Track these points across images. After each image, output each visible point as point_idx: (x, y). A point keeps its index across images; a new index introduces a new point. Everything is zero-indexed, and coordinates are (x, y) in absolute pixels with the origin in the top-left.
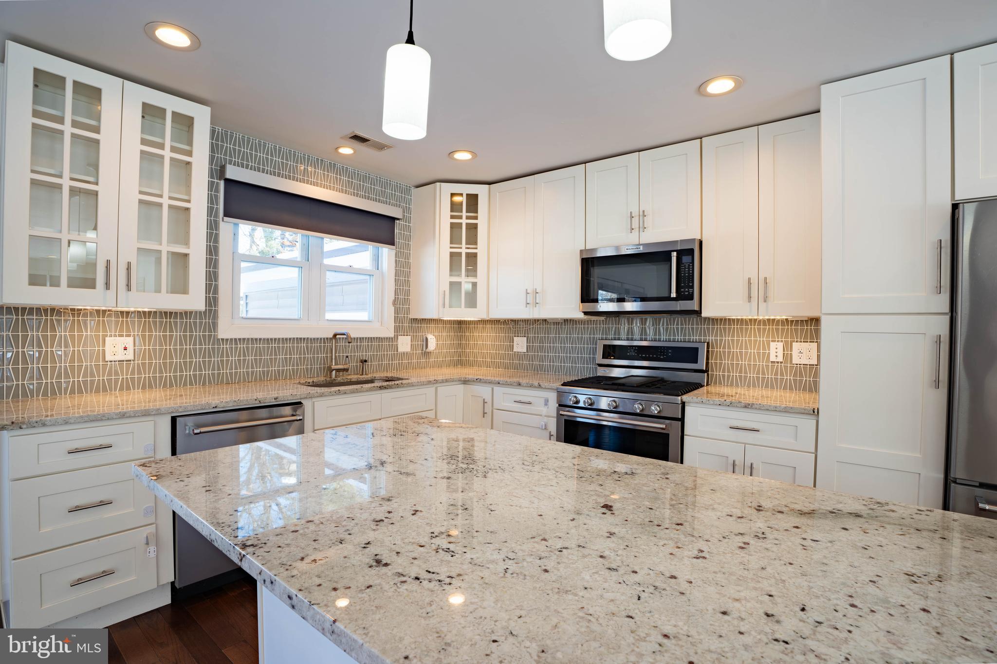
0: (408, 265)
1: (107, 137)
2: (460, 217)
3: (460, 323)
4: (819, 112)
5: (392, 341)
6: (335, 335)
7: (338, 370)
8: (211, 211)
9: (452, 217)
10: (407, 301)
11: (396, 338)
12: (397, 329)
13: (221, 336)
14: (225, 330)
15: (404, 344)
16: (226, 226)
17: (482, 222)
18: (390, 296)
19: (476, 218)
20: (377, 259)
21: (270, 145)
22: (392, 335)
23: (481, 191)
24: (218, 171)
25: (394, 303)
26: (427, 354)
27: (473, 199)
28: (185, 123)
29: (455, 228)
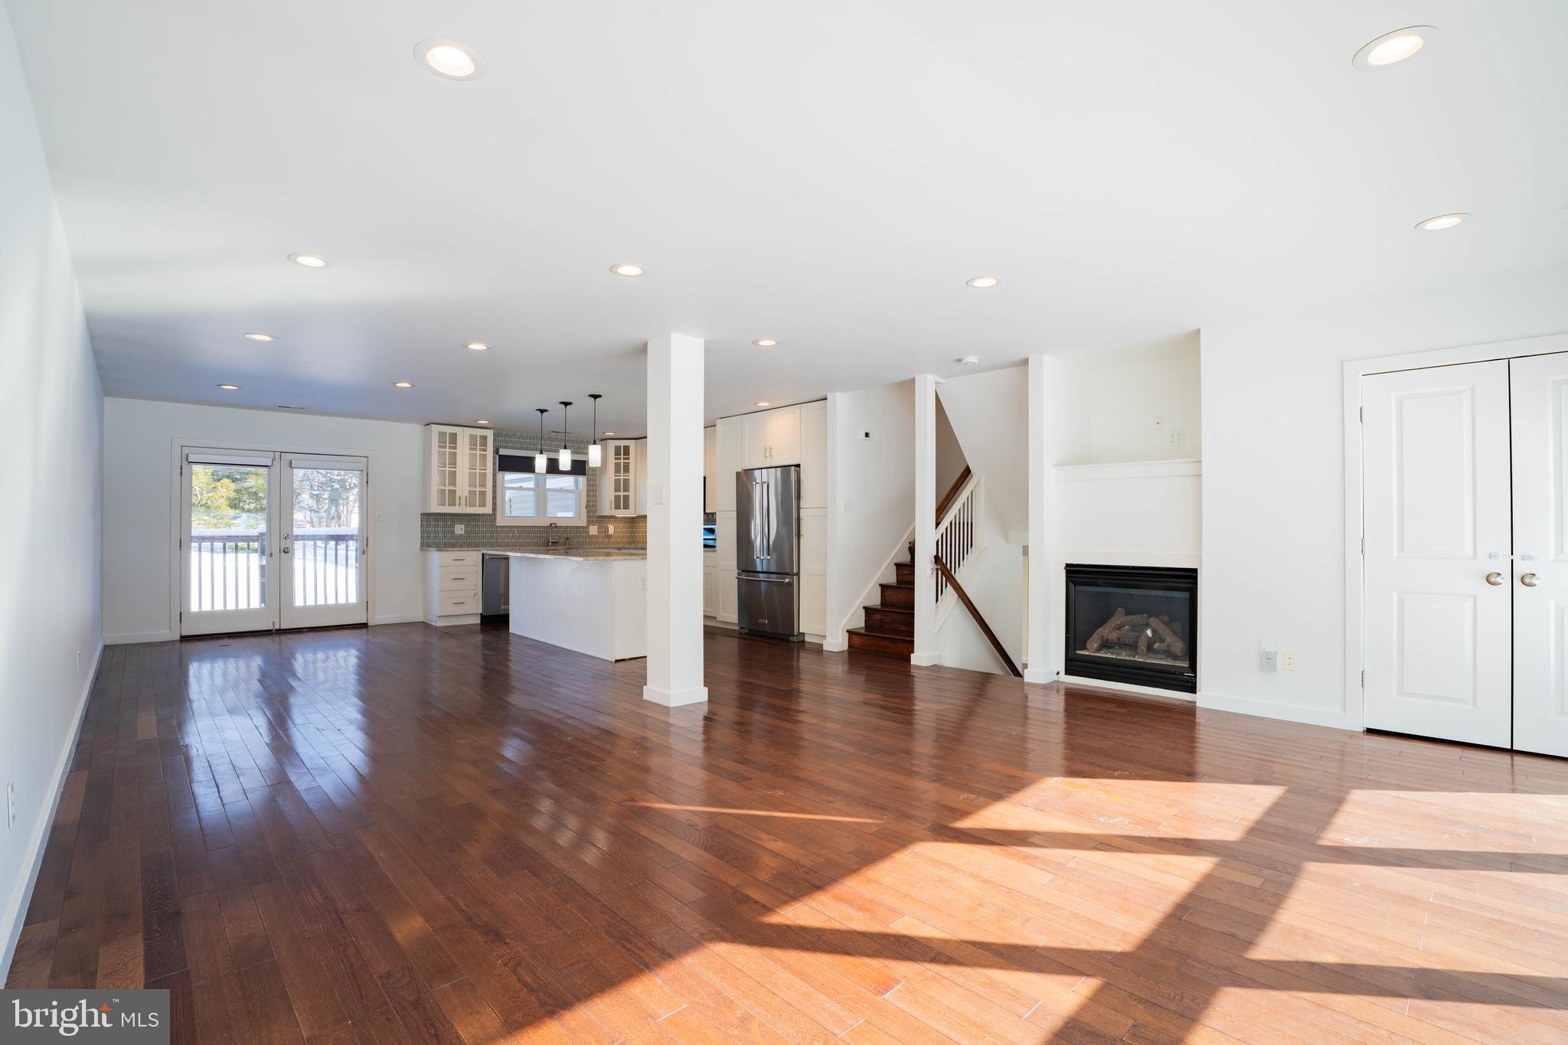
0: (595, 485)
1: (458, 451)
2: (620, 459)
3: (632, 518)
4: (715, 426)
5: (585, 529)
6: (551, 525)
7: (552, 542)
8: (494, 469)
9: (616, 459)
10: (594, 506)
11: (588, 526)
12: (589, 522)
13: (498, 525)
14: (499, 522)
15: (593, 530)
16: (499, 475)
17: (632, 461)
18: (584, 503)
19: (628, 459)
20: (576, 483)
21: (518, 434)
22: (585, 524)
23: (631, 444)
24: (496, 451)
25: (586, 507)
26: (610, 536)
27: (627, 449)
28: (484, 438)
29: (617, 466)
